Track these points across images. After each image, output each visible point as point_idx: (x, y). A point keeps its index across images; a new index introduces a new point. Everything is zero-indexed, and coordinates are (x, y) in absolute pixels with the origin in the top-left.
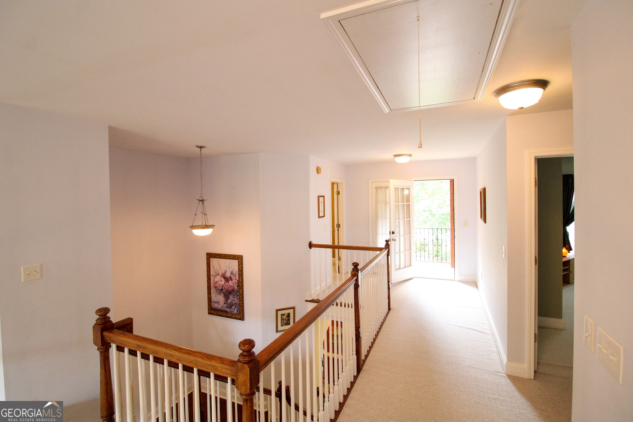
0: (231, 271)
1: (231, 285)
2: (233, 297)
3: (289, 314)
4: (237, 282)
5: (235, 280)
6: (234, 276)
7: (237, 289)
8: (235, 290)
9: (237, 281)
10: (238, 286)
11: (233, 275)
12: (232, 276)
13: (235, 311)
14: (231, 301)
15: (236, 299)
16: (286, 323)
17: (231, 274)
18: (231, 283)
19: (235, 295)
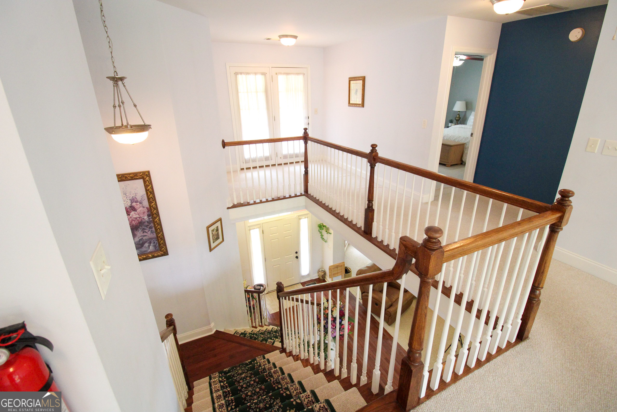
0: (131, 198)
1: (134, 218)
2: (142, 233)
3: (217, 227)
4: (146, 210)
5: (142, 208)
6: (138, 203)
7: (149, 219)
8: (144, 222)
9: (147, 208)
10: (149, 216)
11: (136, 202)
12: (134, 204)
13: (152, 248)
14: (140, 238)
15: (149, 232)
16: (216, 238)
17: (132, 203)
18: (134, 214)
19: (146, 228)
